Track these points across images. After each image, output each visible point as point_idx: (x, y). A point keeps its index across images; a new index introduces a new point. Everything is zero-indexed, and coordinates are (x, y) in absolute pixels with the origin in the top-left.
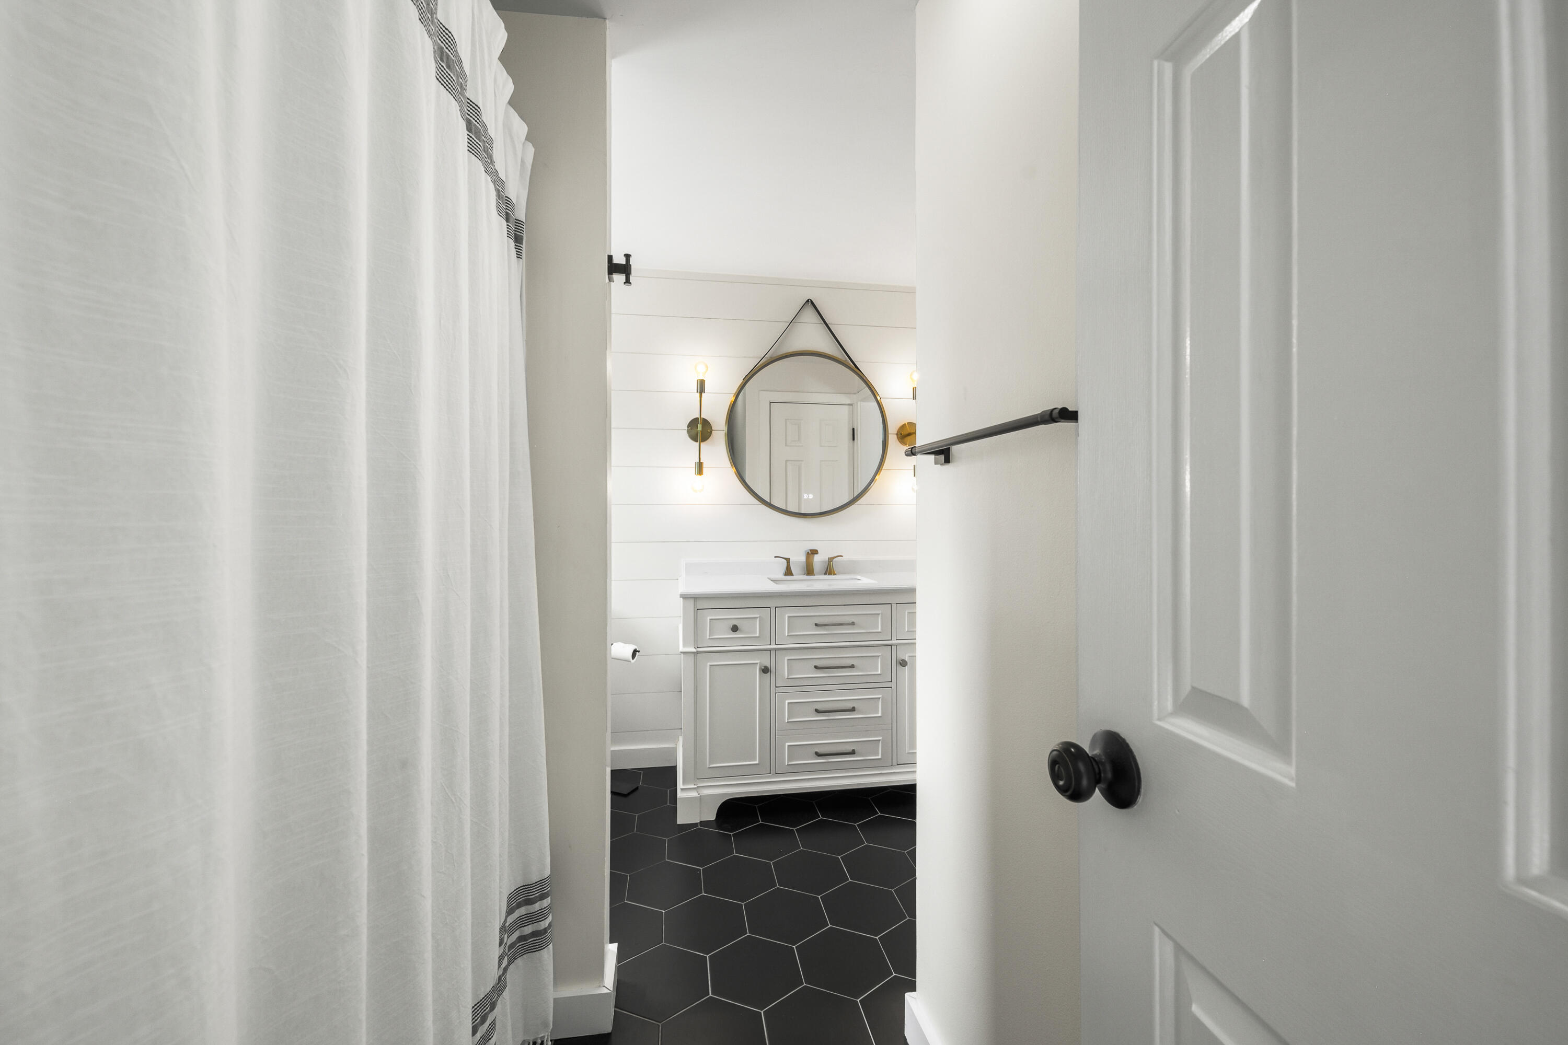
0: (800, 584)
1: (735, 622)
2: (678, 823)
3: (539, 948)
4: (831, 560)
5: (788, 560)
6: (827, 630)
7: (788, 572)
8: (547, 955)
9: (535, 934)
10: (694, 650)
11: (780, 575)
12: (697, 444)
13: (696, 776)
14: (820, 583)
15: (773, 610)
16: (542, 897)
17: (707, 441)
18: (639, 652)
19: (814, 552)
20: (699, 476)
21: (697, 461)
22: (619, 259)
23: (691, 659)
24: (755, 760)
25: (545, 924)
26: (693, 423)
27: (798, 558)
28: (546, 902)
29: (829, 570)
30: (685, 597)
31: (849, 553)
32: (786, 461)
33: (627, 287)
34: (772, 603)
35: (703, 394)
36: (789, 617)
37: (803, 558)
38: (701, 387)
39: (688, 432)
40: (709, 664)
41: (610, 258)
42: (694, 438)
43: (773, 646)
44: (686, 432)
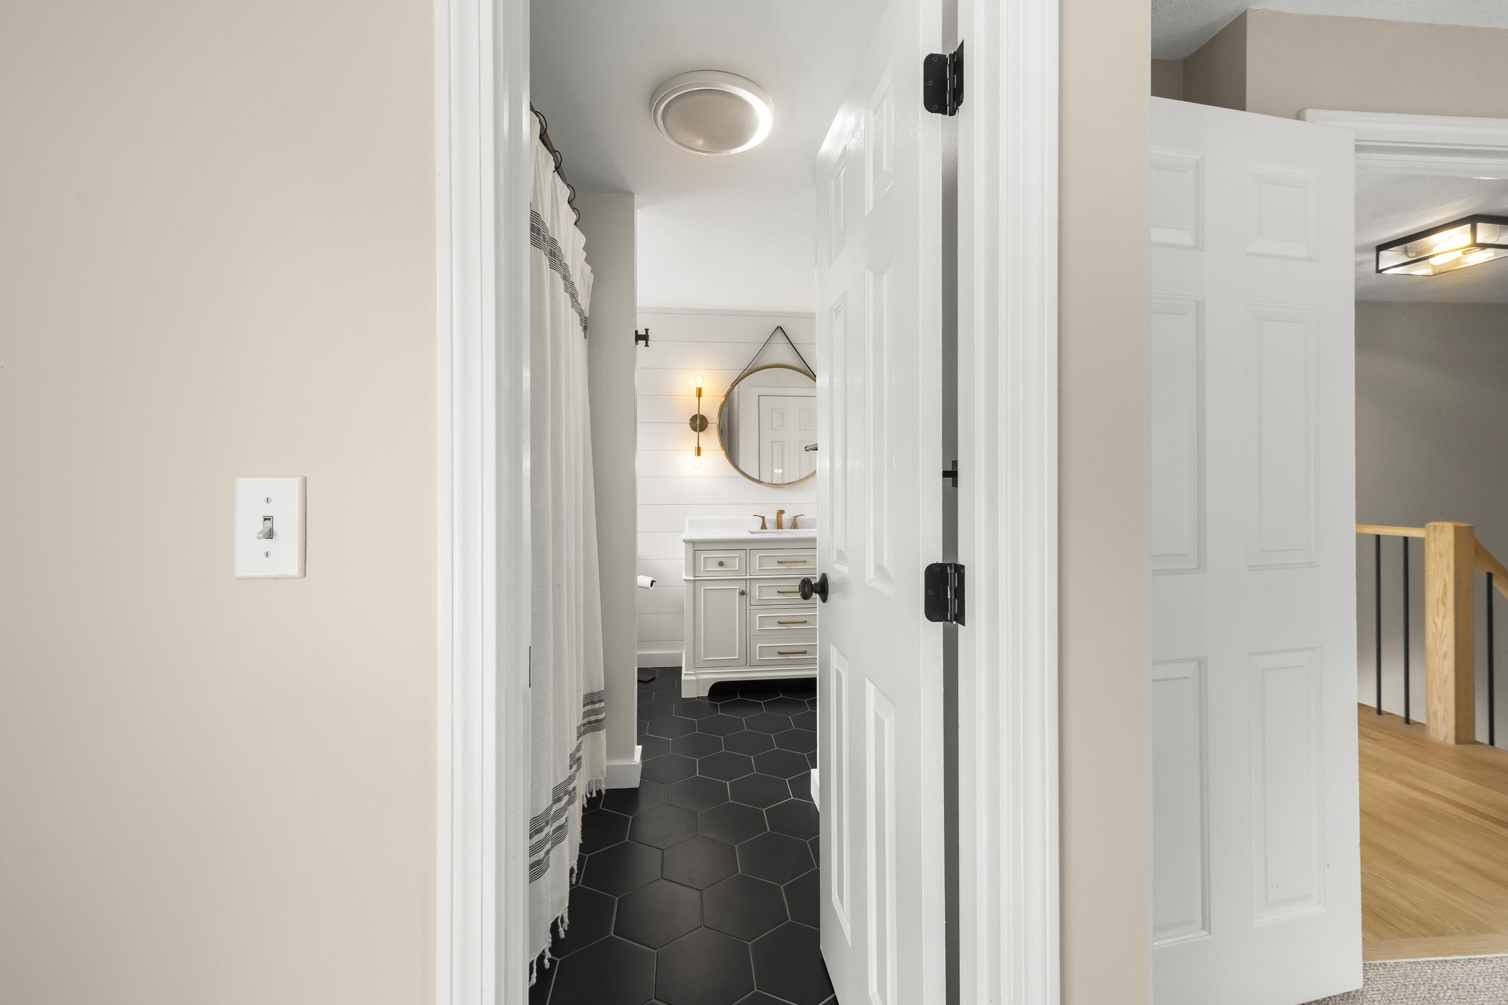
0: (772, 533)
1: (721, 560)
2: (682, 697)
3: (598, 729)
4: (795, 517)
5: (763, 518)
6: (786, 566)
7: (764, 527)
8: (603, 734)
9: (596, 721)
10: (693, 579)
11: (758, 528)
12: (697, 433)
13: (696, 666)
14: (787, 533)
15: (748, 551)
16: (600, 701)
17: (705, 431)
18: (655, 582)
19: (781, 512)
20: (698, 457)
21: (697, 446)
22: (642, 332)
23: (691, 585)
24: (736, 656)
25: (602, 716)
26: (694, 419)
27: (771, 517)
28: (602, 704)
29: (794, 526)
30: (687, 542)
31: (809, 513)
32: (772, 442)
33: (647, 348)
34: (748, 547)
35: (700, 398)
36: (759, 556)
37: (775, 517)
38: (699, 393)
39: (690, 424)
40: (703, 588)
41: (636, 332)
42: (695, 429)
43: (748, 577)
44: (689, 424)
